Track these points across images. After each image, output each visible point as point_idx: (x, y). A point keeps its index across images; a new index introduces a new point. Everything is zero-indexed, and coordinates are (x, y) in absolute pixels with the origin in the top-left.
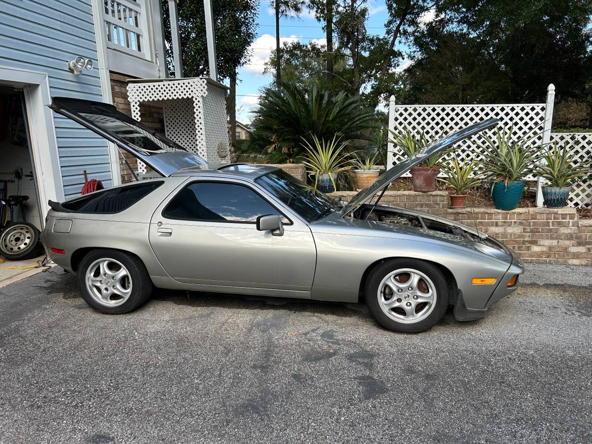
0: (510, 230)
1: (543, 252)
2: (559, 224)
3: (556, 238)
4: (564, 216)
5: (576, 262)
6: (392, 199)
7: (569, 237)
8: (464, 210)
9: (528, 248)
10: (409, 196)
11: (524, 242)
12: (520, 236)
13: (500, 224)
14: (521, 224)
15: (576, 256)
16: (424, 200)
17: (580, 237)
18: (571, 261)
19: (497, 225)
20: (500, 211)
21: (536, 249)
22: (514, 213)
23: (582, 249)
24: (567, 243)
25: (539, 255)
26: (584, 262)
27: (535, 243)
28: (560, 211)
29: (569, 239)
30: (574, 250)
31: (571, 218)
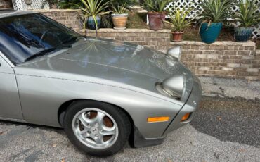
0: (210, 57)
1: (229, 71)
2: (243, 53)
3: (239, 63)
4: (246, 48)
5: (250, 78)
6: (134, 35)
7: (248, 62)
8: (181, 43)
9: (221, 69)
10: (146, 32)
11: (218, 65)
12: (216, 61)
13: (203, 52)
14: (217, 52)
15: (251, 74)
16: (155, 36)
17: (255, 63)
18: (247, 78)
19: (201, 53)
20: (204, 44)
21: (225, 69)
22: (213, 45)
23: (255, 70)
24: (246, 66)
25: (227, 73)
26: (255, 78)
27: (225, 65)
28: (244, 44)
29: (247, 63)
30: (250, 70)
31: (251, 49)
